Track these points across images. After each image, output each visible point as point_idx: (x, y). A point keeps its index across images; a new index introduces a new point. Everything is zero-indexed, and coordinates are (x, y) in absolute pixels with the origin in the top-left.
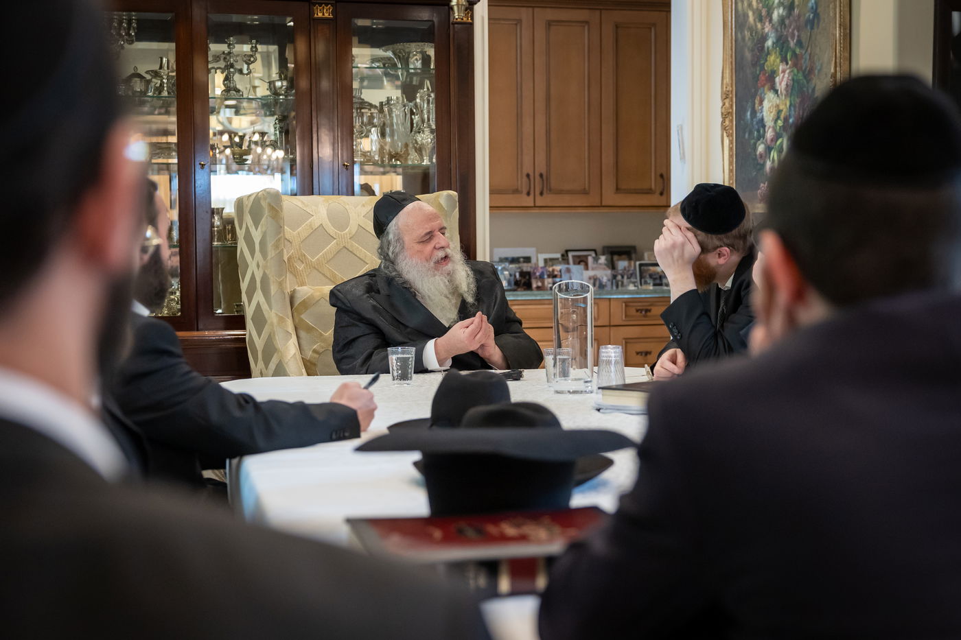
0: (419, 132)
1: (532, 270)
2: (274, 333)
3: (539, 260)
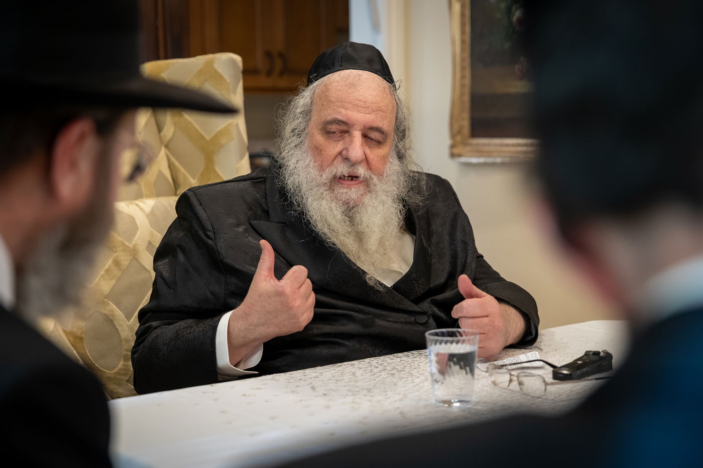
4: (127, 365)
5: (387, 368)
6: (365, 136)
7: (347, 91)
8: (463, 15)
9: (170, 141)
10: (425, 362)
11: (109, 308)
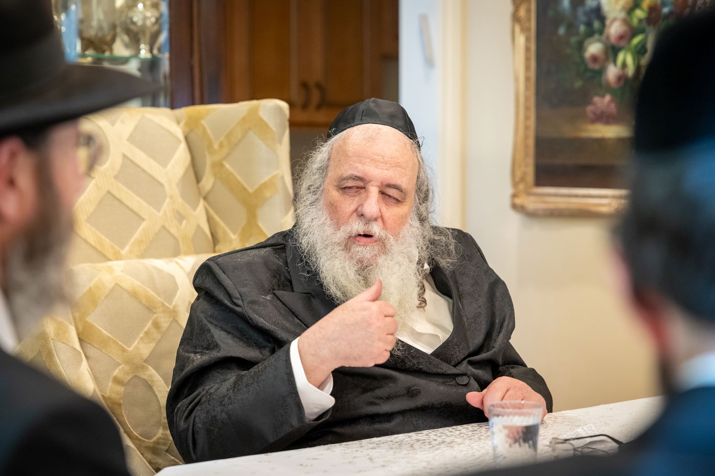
2: (50, 353)
4: (166, 435)
5: (446, 440)
6: (382, 193)
7: (365, 145)
8: (527, 49)
9: (209, 192)
10: (485, 435)
11: (148, 373)
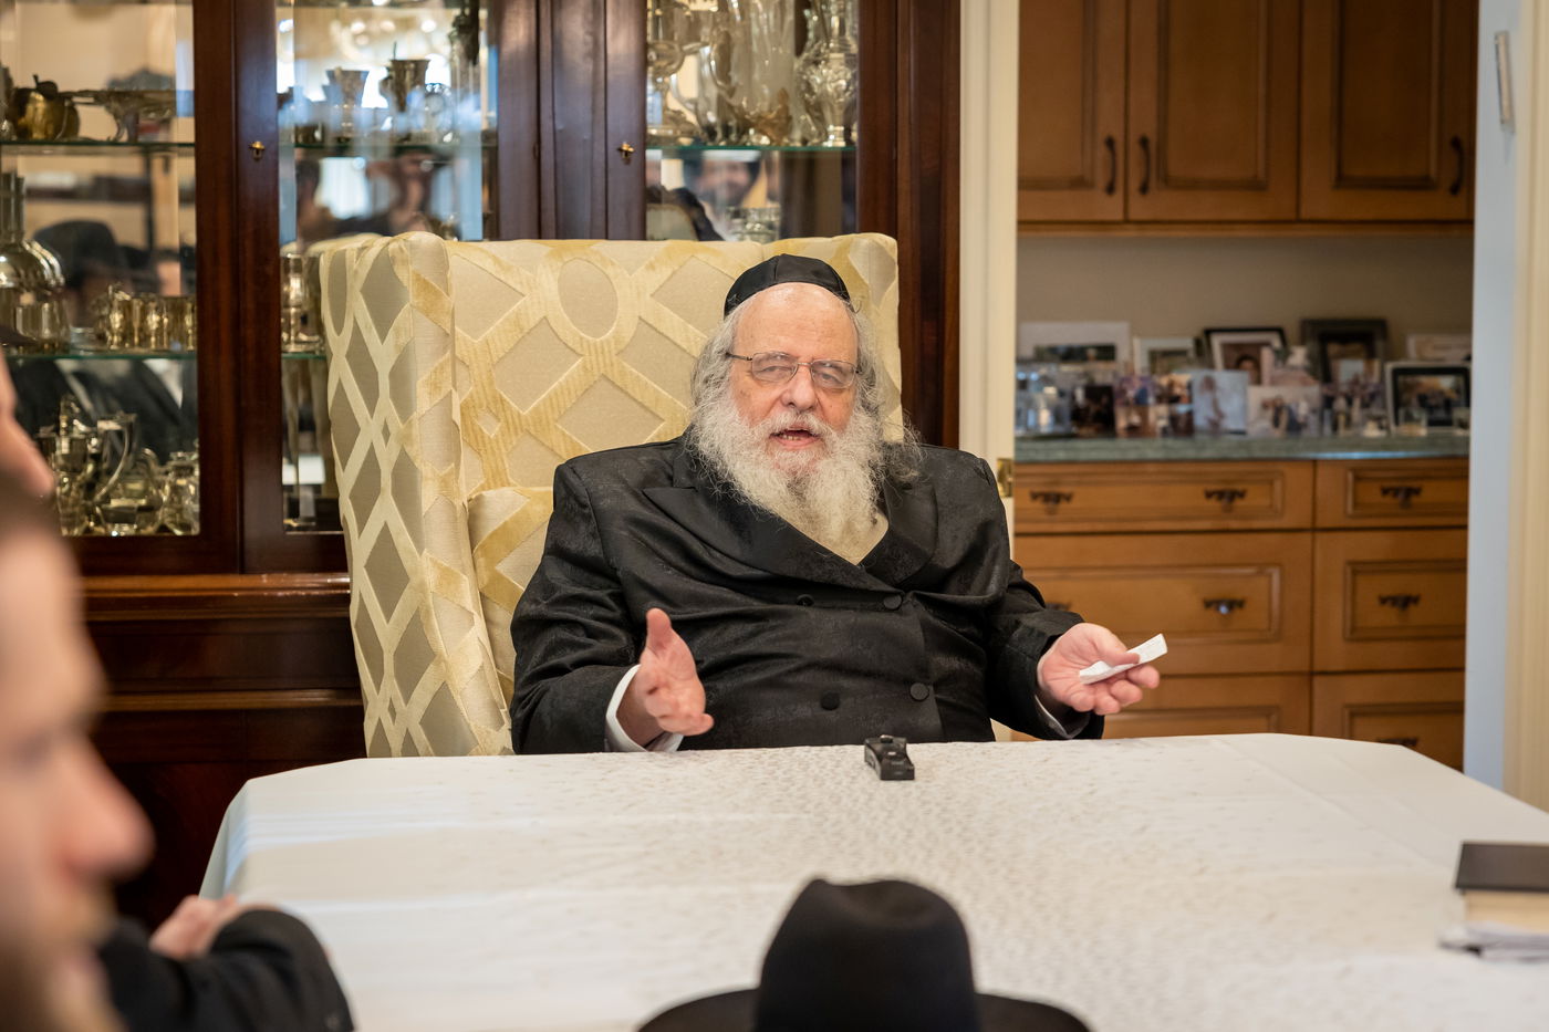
0: (816, 63)
1: (1116, 385)
2: (428, 612)
3: (1134, 355)
6: (816, 373)
